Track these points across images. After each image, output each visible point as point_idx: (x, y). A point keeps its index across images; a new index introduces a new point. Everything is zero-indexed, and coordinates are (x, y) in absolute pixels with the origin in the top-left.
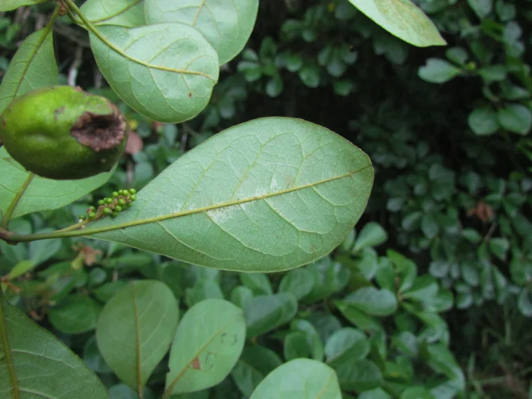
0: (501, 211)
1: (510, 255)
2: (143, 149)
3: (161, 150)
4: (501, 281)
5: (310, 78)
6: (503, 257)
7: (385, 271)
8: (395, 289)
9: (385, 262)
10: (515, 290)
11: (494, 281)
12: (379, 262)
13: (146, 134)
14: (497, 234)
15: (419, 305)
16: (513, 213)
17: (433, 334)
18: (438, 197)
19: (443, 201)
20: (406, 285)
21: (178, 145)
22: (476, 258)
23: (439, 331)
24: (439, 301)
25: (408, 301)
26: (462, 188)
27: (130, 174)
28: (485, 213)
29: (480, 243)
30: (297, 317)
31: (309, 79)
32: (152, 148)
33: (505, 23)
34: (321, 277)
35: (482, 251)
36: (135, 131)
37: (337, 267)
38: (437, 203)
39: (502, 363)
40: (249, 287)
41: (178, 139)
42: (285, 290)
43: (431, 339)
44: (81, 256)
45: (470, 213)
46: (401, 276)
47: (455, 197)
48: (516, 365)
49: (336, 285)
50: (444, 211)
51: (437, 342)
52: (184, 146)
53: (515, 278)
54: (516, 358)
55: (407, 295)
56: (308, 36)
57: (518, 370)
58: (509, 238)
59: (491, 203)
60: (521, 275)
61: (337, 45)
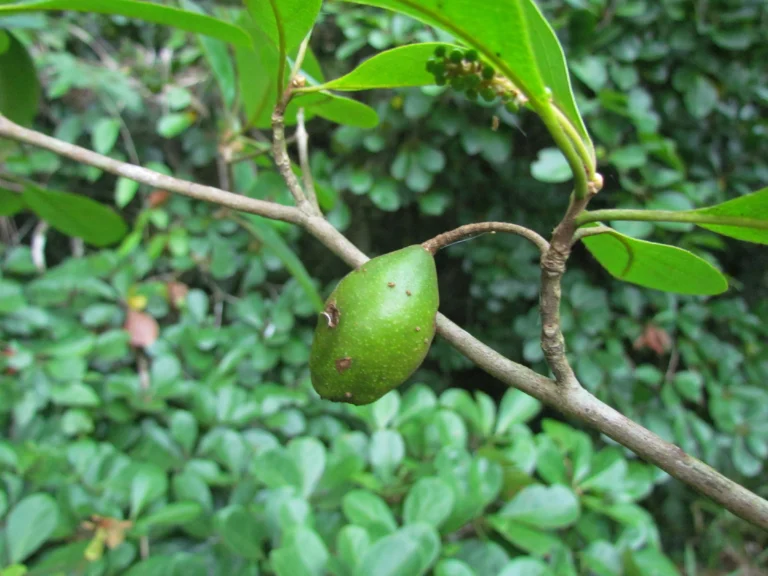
0: (679, 334)
1: (706, 394)
2: (160, 336)
3: (187, 332)
4: (704, 431)
5: (387, 199)
6: (697, 397)
7: (548, 455)
8: (568, 479)
9: (544, 440)
10: (724, 441)
11: (694, 434)
12: (537, 444)
13: (161, 311)
14: (682, 366)
15: (606, 497)
16: (695, 333)
17: (636, 536)
18: (592, 329)
19: (599, 334)
20: (581, 470)
21: (211, 320)
22: (662, 406)
23: (643, 530)
24: (631, 484)
25: (589, 493)
26: (620, 311)
27: (144, 376)
28: (658, 340)
29: (662, 383)
30: (442, 557)
31: (385, 199)
32: (173, 332)
33: (627, 92)
34: (461, 485)
35: (667, 394)
36: (144, 311)
37: (482, 465)
38: (591, 338)
39: (731, 549)
40: (360, 525)
41: (210, 311)
42: (414, 519)
43: (636, 544)
44: (101, 535)
45: (638, 343)
46: (571, 456)
47: (613, 325)
48: (750, 547)
49: (487, 492)
50: (603, 347)
51: (644, 547)
52: (220, 321)
53: (722, 424)
54: (748, 537)
55: (586, 485)
56: (373, 144)
57: (755, 555)
58: (698, 368)
59: (663, 324)
60: (728, 417)
61: (415, 149)
